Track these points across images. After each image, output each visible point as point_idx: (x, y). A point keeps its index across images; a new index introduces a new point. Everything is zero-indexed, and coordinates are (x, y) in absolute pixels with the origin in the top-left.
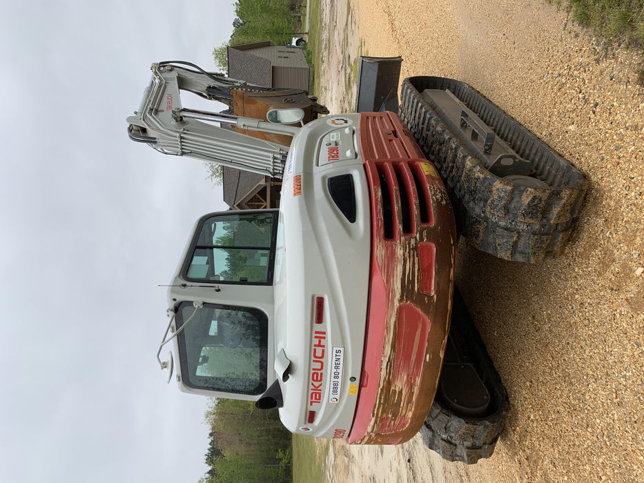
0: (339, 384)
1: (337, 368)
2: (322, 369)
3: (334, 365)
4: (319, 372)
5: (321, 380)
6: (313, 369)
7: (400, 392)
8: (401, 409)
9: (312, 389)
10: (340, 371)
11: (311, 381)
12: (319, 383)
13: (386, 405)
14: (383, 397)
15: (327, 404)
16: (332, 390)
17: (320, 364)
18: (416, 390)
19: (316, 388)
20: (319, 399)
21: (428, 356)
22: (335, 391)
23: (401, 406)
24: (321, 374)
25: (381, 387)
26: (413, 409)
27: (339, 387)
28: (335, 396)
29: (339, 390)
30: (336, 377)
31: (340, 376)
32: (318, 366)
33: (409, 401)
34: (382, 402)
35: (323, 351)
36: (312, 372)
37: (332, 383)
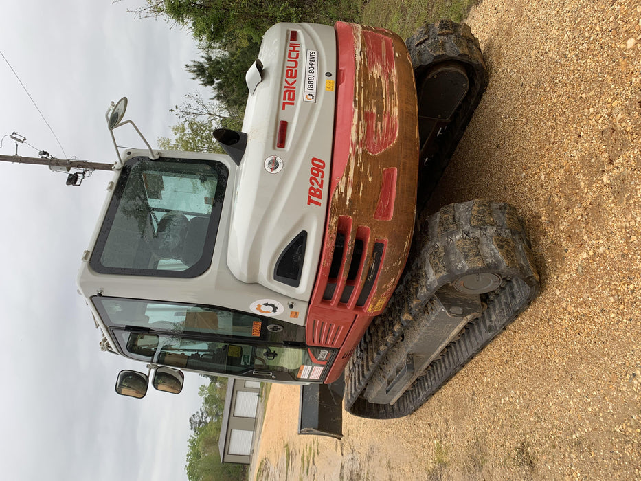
0: (315, 78)
1: (312, 63)
2: (296, 66)
3: (308, 62)
4: (294, 69)
5: (295, 77)
6: (288, 67)
7: (379, 80)
8: (384, 100)
9: (286, 87)
10: (315, 66)
11: (285, 77)
12: (293, 80)
13: (367, 91)
14: (362, 80)
15: (302, 104)
16: (307, 84)
17: (294, 63)
18: (395, 80)
19: (290, 85)
20: (293, 99)
21: (397, 54)
22: (311, 86)
23: (384, 96)
24: (296, 71)
25: (358, 69)
26: (398, 103)
27: (315, 81)
28: (311, 92)
29: (315, 85)
30: (311, 71)
31: (315, 70)
32: (293, 64)
33: (391, 93)
34: (362, 85)
35: (298, 54)
36: (286, 69)
37: (307, 77)
